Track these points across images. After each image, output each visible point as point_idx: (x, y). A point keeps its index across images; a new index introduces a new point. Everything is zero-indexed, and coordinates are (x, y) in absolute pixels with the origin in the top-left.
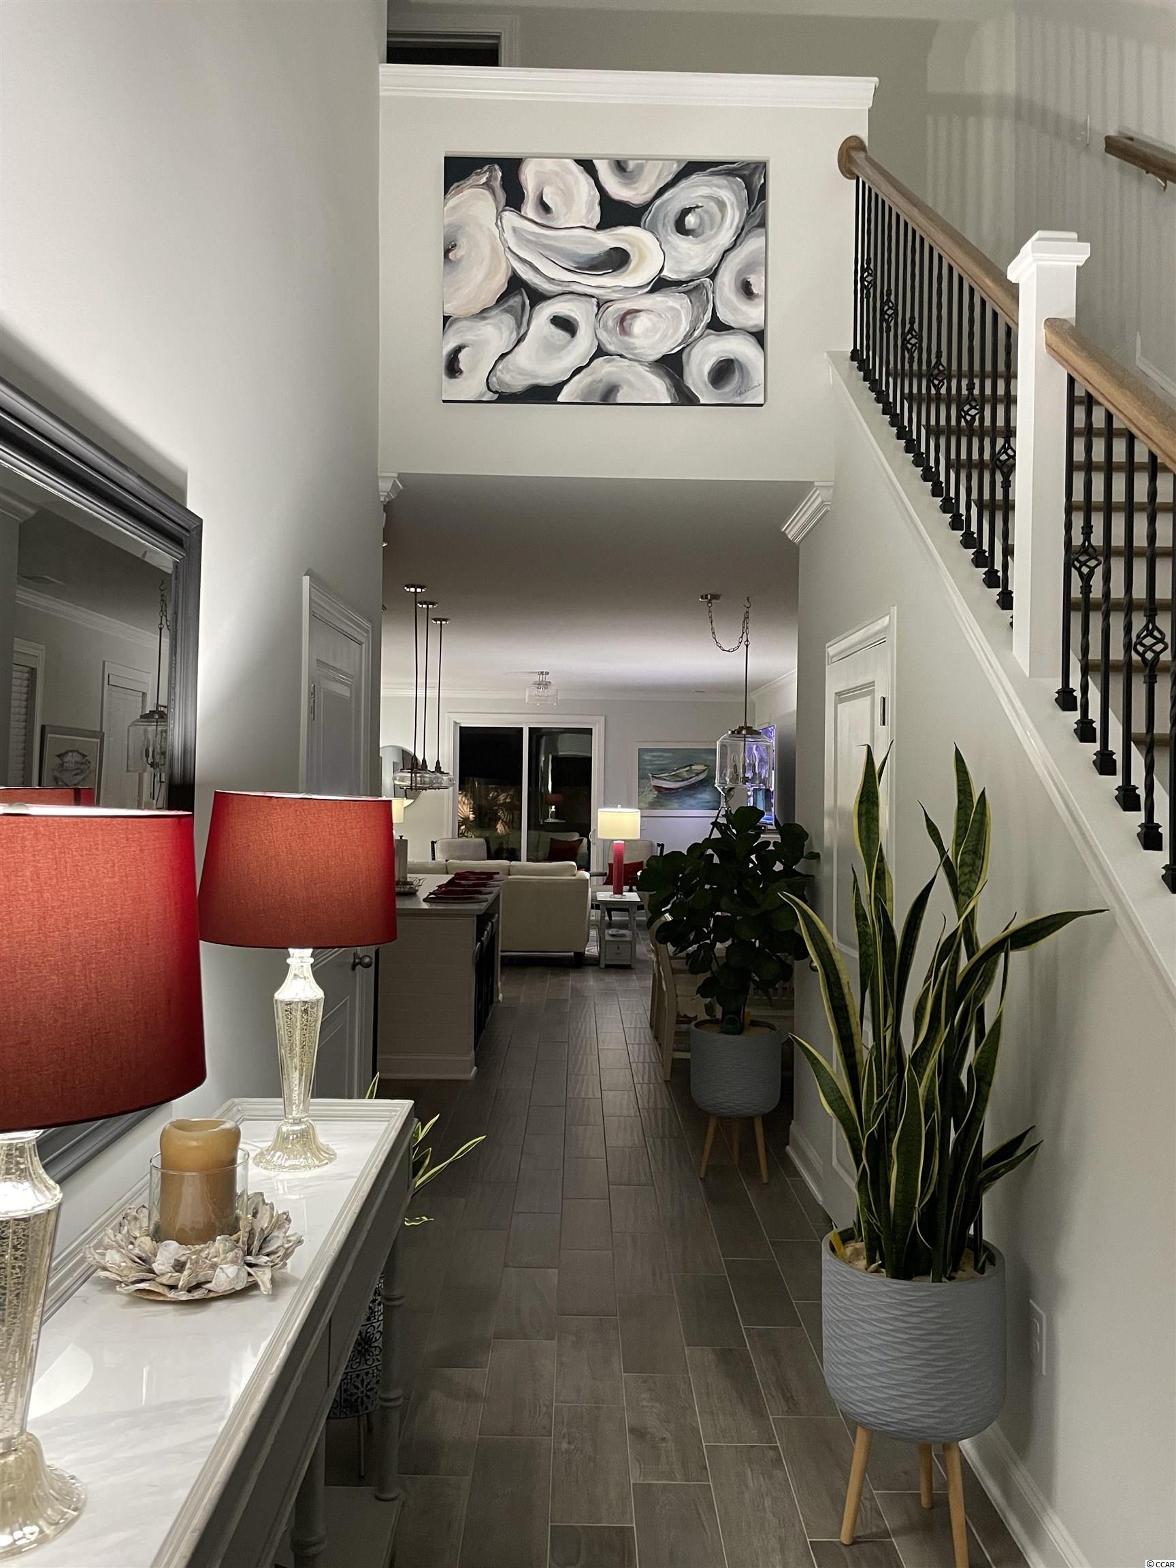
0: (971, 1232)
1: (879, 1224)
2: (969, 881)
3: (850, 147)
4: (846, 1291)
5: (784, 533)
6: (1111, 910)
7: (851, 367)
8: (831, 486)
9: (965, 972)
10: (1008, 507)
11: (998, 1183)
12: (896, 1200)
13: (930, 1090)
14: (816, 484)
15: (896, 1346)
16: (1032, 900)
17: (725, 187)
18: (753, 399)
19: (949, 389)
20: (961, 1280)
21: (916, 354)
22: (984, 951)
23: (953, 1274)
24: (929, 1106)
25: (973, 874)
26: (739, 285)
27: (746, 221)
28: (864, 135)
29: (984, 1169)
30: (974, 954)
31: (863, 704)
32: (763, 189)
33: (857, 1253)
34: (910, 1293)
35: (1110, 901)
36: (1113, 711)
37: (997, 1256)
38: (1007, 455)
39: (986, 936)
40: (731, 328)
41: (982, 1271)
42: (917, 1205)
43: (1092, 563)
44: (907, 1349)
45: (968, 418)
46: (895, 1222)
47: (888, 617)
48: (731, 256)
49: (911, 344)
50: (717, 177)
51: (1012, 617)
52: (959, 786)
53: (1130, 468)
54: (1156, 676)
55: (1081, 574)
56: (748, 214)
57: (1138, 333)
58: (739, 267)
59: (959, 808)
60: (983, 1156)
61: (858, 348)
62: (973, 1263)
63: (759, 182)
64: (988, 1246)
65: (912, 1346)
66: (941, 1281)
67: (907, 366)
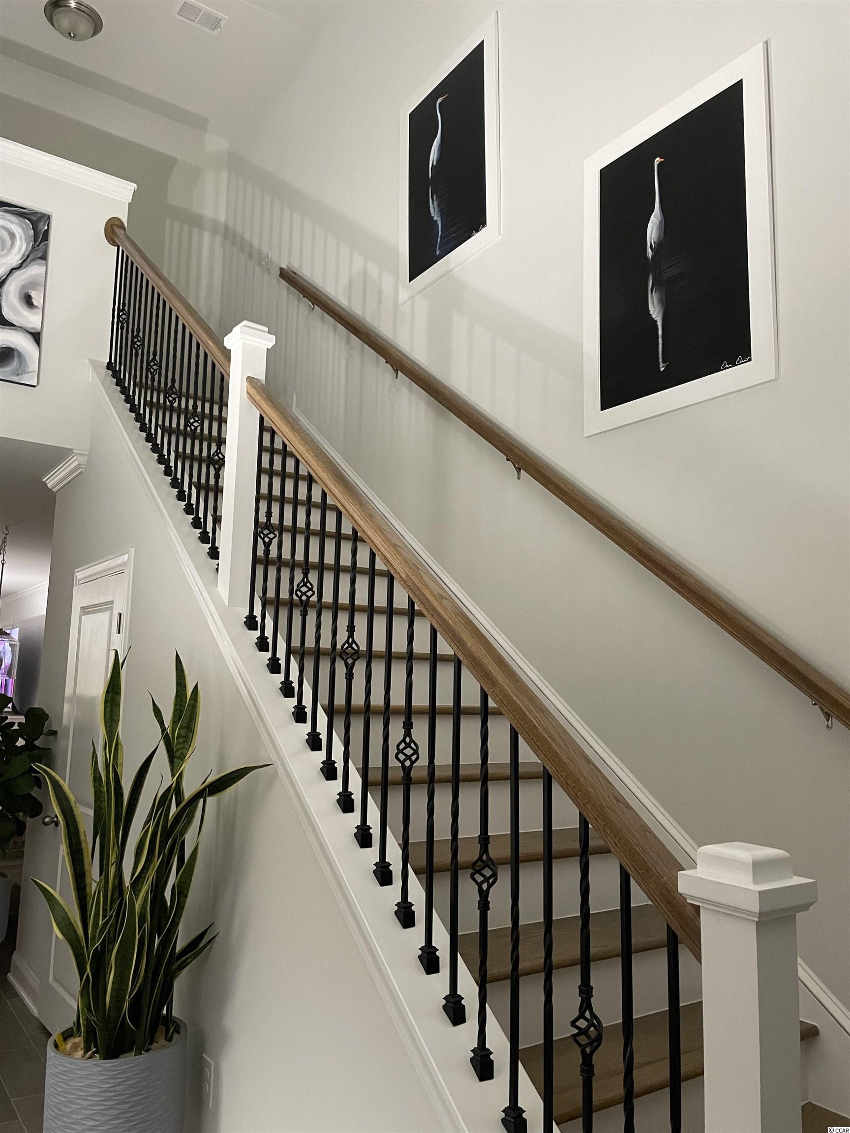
0: (165, 1012)
1: (95, 1019)
2: (182, 748)
3: (114, 224)
4: (65, 1078)
5: (44, 482)
6: (275, 764)
7: (107, 375)
8: (86, 455)
9: (174, 816)
10: (218, 490)
11: (185, 970)
12: (111, 997)
13: (143, 907)
14: (74, 451)
15: (104, 1112)
16: (222, 760)
17: (16, 224)
18: (29, 380)
19: (180, 404)
20: (156, 1049)
21: (156, 376)
22: (188, 800)
23: (149, 1047)
24: (142, 920)
25: (186, 743)
26: (23, 296)
27: (31, 252)
28: (124, 220)
29: (176, 962)
30: (181, 803)
31: (102, 618)
32: (46, 234)
33: (75, 1047)
34: (118, 1068)
35: (274, 758)
36: (280, 633)
37: (182, 1026)
38: (219, 457)
39: (189, 790)
40: (12, 325)
41: (170, 1040)
42: (127, 998)
43: (271, 536)
44: (114, 1112)
45: (193, 428)
46: (109, 1015)
47: (127, 555)
48: (17, 273)
49: (153, 369)
50: (10, 214)
51: (218, 565)
52: (177, 680)
53: (297, 477)
54: (307, 611)
55: (264, 542)
56: (33, 247)
57: (294, 392)
58: (23, 283)
59: (176, 696)
60: (177, 951)
61: (113, 361)
62: (164, 1034)
63: (44, 228)
64: (176, 1020)
65: (117, 1109)
66: (141, 1054)
67: (149, 382)
